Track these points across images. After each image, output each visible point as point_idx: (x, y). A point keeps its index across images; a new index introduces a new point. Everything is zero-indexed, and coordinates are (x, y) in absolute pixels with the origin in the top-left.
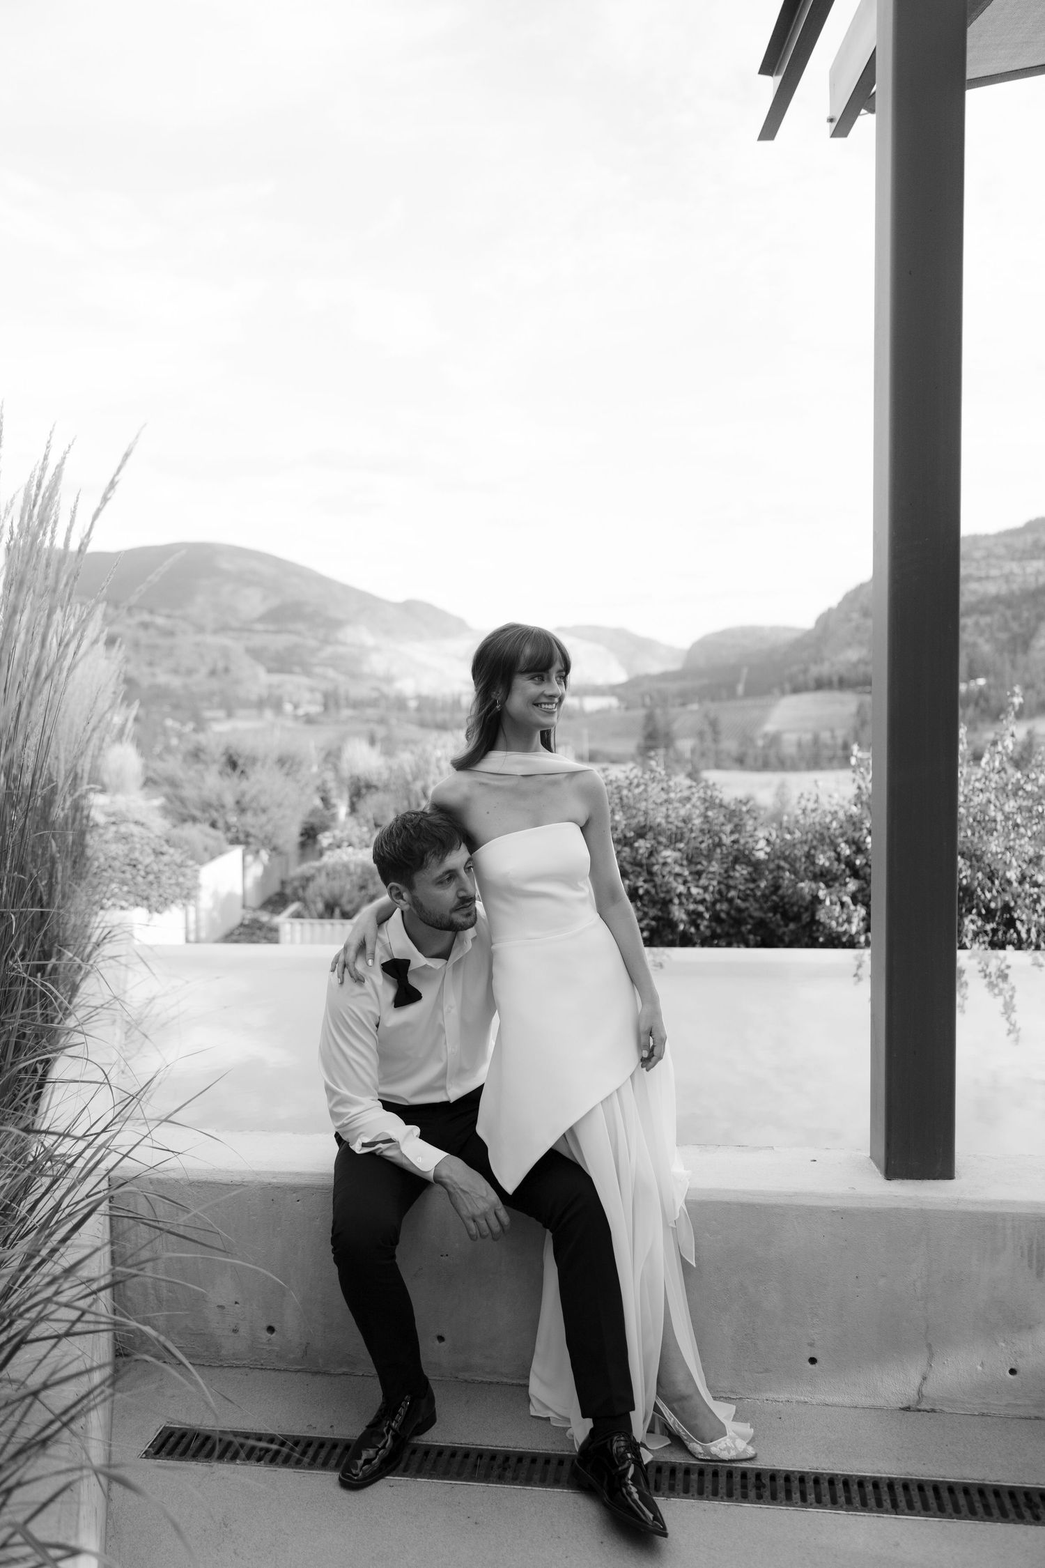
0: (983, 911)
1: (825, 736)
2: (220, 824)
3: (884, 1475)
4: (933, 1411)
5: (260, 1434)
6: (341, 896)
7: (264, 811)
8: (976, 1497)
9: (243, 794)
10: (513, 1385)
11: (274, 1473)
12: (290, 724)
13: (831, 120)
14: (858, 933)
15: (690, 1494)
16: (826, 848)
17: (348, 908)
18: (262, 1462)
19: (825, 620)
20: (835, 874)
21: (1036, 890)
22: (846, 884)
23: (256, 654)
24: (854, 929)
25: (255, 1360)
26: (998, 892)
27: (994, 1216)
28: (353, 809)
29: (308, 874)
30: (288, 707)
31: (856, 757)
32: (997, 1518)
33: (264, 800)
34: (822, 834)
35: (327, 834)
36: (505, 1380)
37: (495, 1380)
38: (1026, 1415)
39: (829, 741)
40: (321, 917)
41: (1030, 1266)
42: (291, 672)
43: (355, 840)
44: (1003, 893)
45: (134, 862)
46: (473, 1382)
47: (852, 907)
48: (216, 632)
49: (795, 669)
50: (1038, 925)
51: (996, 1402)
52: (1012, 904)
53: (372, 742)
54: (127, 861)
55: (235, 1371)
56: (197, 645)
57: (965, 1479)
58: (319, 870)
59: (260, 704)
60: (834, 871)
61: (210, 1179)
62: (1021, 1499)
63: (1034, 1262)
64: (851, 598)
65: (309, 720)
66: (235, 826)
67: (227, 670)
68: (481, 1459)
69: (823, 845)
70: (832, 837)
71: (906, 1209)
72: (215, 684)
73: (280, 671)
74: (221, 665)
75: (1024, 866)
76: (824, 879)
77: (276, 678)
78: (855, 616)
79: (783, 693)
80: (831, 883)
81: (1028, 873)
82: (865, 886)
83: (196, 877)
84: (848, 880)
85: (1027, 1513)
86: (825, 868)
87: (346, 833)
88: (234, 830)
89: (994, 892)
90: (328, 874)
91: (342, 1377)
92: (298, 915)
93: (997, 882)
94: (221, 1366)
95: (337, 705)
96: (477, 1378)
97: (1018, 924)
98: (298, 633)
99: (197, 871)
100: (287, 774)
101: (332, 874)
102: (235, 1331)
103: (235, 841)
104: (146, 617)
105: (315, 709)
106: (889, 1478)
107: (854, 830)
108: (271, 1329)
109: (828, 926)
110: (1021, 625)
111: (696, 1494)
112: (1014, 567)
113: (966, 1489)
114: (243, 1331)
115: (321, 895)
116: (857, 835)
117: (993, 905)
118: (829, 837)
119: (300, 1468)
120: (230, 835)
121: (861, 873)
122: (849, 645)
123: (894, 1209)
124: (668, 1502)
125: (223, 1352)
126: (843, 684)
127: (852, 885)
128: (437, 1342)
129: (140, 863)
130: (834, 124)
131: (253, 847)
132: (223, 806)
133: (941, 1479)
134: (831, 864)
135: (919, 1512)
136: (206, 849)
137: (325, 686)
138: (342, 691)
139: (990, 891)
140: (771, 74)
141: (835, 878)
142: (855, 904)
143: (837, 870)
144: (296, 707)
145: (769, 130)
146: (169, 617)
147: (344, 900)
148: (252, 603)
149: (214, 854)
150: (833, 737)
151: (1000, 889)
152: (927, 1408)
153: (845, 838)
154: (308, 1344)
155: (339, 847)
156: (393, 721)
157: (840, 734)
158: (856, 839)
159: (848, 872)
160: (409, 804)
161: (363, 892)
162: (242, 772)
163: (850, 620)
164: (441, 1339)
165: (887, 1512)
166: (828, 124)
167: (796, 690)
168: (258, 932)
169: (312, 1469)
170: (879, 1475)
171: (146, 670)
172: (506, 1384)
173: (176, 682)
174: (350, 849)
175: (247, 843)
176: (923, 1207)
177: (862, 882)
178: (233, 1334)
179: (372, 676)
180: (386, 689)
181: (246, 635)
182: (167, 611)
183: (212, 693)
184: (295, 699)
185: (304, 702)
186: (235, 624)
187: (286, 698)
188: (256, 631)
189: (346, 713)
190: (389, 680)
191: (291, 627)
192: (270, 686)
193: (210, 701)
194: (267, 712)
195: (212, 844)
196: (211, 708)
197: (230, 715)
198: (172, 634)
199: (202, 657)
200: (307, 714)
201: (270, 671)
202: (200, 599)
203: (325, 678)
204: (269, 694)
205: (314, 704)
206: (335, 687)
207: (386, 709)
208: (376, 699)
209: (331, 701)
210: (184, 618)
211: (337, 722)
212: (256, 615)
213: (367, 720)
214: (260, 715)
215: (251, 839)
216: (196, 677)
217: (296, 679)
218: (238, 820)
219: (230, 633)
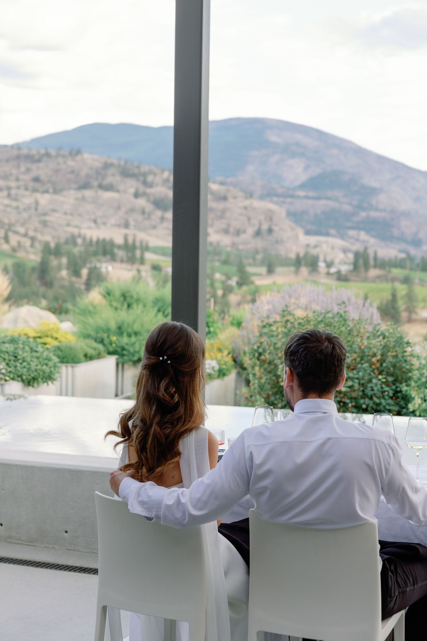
2: (105, 341)
9: (123, 322)
12: (324, 280)
23: (296, 217)
30: (322, 265)
37: (20, 543)
42: (327, 234)
45: (17, 355)
48: (262, 198)
54: (12, 354)
56: (246, 208)
59: (298, 262)
65: (341, 278)
67: (270, 231)
72: (259, 243)
73: (317, 233)
74: (265, 227)
77: (313, 240)
88: (114, 345)
95: (367, 265)
96: (13, 541)
98: (336, 200)
105: (345, 269)
120: (109, 348)
129: (21, 356)
131: (123, 358)
132: (109, 330)
136: (85, 355)
137: (358, 247)
138: (371, 253)
144: (329, 265)
146: (222, 184)
148: (296, 173)
149: (90, 358)
175: (121, 356)
179: (401, 239)
180: (413, 251)
181: (289, 200)
182: (220, 178)
183: (257, 252)
184: (329, 259)
185: (337, 261)
186: (280, 191)
187: (321, 258)
188: (299, 197)
189: (373, 272)
190: (417, 243)
191: (329, 193)
192: (308, 246)
193: (254, 259)
194: (304, 270)
195: (91, 352)
196: (254, 265)
197: (270, 271)
198: (225, 198)
199: (249, 219)
200: (339, 272)
201: (308, 233)
202: (250, 168)
203: (357, 240)
204: (306, 254)
205: (345, 263)
206: (366, 249)
207: (411, 269)
208: (402, 260)
209: (361, 261)
210: (235, 186)
211: (366, 280)
212: (298, 183)
213: (393, 280)
214: (297, 272)
215: (125, 352)
216: (243, 237)
217: (331, 240)
218: (117, 339)
219: (275, 199)
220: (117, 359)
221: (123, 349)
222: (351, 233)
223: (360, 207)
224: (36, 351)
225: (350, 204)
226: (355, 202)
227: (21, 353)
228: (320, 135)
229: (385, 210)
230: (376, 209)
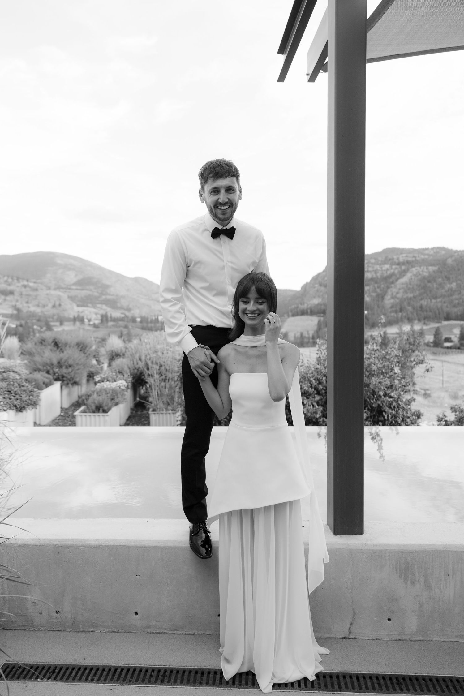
0: (370, 408)
1: (306, 334)
2: (51, 372)
3: (335, 672)
4: (355, 638)
5: (50, 665)
6: (103, 403)
7: (70, 366)
8: (375, 681)
9: (61, 359)
10: (169, 633)
11: (55, 685)
12: (87, 328)
13: (308, 75)
14: (320, 418)
15: (249, 686)
16: (306, 382)
17: (106, 408)
18: (50, 680)
19: (305, 287)
20: (310, 393)
21: (391, 399)
22: (314, 397)
23: (72, 298)
24: (318, 416)
25: (50, 627)
26: (376, 400)
27: (381, 551)
28: (110, 365)
29: (89, 394)
30: (86, 321)
31: (318, 344)
32: (385, 691)
33: (71, 362)
34: (304, 376)
35: (98, 376)
36: (166, 631)
37: (161, 632)
38: (395, 639)
39: (307, 336)
40: (94, 412)
41: (397, 573)
42: (87, 306)
43: (110, 379)
44: (378, 401)
45: (10, 390)
46: (151, 633)
47: (317, 407)
48: (55, 289)
49: (293, 306)
50: (392, 414)
51: (382, 634)
52: (381, 405)
53: (121, 336)
54: (6, 389)
55: (40, 632)
56: (47, 294)
57: (370, 672)
58: (93, 392)
59: (75, 320)
60: (310, 392)
61: (29, 543)
62: (395, 681)
63: (398, 571)
64: (316, 279)
65: (95, 326)
66: (57, 373)
67: (60, 305)
68: (153, 672)
69: (305, 381)
70: (309, 378)
71: (343, 549)
72: (55, 311)
73: (83, 306)
74: (57, 303)
75: (386, 389)
76: (306, 395)
77: (81, 309)
78: (317, 286)
79: (289, 316)
80: (308, 397)
81: (388, 392)
82: (322, 398)
83: (38, 396)
84: (316, 396)
85: (397, 688)
86: (306, 390)
87: (106, 375)
88: (57, 374)
89: (374, 400)
90: (97, 393)
91: (91, 633)
92: (84, 412)
93: (375, 396)
94: (34, 630)
95: (107, 320)
96: (152, 631)
97: (384, 413)
98: (91, 290)
99: (39, 393)
100: (81, 350)
101: (99, 393)
102: (41, 613)
103: (57, 380)
104: (25, 283)
105: (97, 322)
106: (337, 673)
107: (318, 375)
108: (57, 612)
109: (307, 415)
110: (381, 290)
111: (251, 686)
112: (378, 267)
113: (371, 677)
114: (44, 614)
115: (94, 403)
116: (319, 377)
117: (374, 405)
118: (308, 377)
119: (68, 682)
120: (55, 377)
121: (321, 392)
122: (314, 297)
123: (338, 549)
124: (239, 691)
125: (35, 623)
126: (311, 312)
127: (318, 398)
128: (135, 615)
129: (13, 390)
130: (309, 77)
131: (65, 382)
132: (52, 365)
133: (359, 673)
134: (308, 389)
135: (350, 690)
136: (44, 383)
137: (102, 312)
138: (109, 315)
139: (373, 400)
140: (283, 54)
141: (310, 395)
142: (318, 406)
143: (311, 391)
144: (89, 321)
145: (282, 78)
146: (35, 283)
147: (104, 405)
148: (71, 278)
149: (47, 385)
150: (308, 334)
151: (377, 399)
152: (353, 637)
153: (314, 378)
154: (75, 618)
155: (103, 382)
156: (130, 327)
157: (311, 333)
158: (318, 378)
159: (315, 392)
160: (133, 363)
161: (113, 401)
162: (61, 349)
163: (315, 287)
164: (136, 614)
165: (336, 691)
166: (307, 76)
167: (294, 315)
168: (67, 418)
169: (74, 682)
170: (332, 672)
171: (25, 305)
172: (166, 633)
173: (38, 310)
174: (108, 383)
175: (63, 381)
176: (350, 548)
177: (321, 396)
178: (39, 615)
179: (122, 308)
180: (127, 313)
181: (68, 290)
182: (34, 280)
183: (54, 315)
184: (89, 317)
185: (93, 319)
186: (64, 286)
187: (85, 317)
188: (73, 289)
189: (110, 324)
190: (129, 310)
191: (87, 287)
192: (78, 312)
193: (53, 318)
194: (78, 323)
195: (47, 381)
196: (53, 321)
197: (61, 324)
198: (37, 290)
199: (49, 299)
200: (94, 324)
201: (78, 306)
202: (48, 275)
203: (101, 309)
204: (78, 316)
205: (97, 320)
206: (106, 313)
207: (128, 322)
208: (123, 318)
209: (104, 319)
210: (42, 283)
211: (107, 327)
212: (72, 282)
213: (120, 327)
214: (74, 324)
215: (64, 379)
216: (47, 308)
217: (89, 309)
218: (59, 370)
219: (61, 290)
220: (61, 383)
221: (63, 377)
222: (99, 305)
223: (102, 294)
224: (23, 386)
225: (97, 292)
226: (100, 292)
227: (13, 388)
228: (82, 260)
229: (113, 295)
230: (110, 295)
